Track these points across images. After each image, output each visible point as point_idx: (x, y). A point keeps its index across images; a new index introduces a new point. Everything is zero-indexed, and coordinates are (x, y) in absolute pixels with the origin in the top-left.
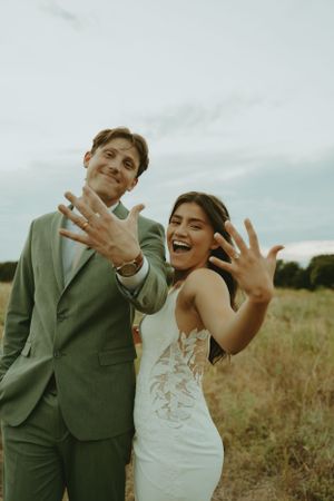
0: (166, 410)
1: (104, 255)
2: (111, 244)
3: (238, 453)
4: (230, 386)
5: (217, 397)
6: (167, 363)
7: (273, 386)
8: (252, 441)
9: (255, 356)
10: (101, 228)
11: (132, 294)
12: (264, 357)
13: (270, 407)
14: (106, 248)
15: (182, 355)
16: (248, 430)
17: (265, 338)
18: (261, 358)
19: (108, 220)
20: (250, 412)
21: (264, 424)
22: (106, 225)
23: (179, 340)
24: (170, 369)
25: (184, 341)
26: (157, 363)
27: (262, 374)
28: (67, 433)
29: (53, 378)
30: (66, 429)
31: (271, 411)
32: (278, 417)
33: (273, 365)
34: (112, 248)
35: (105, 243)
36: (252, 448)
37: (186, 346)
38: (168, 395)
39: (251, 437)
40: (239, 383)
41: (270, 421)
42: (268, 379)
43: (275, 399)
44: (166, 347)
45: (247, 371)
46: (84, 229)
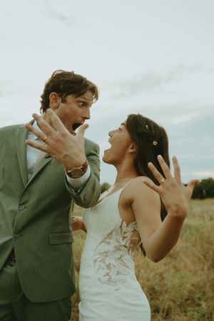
0: (107, 277)
1: (59, 161)
2: (65, 153)
3: (178, 317)
4: (175, 267)
5: (164, 276)
6: (109, 243)
7: (206, 268)
8: (189, 308)
9: (195, 246)
10: (58, 141)
11: (76, 191)
12: (202, 246)
13: (205, 283)
14: (61, 156)
15: (122, 238)
16: (187, 300)
17: (203, 233)
18: (199, 248)
19: (64, 135)
20: (188, 286)
21: (198, 295)
22: (62, 139)
23: (121, 227)
24: (111, 248)
25: (124, 229)
26: (101, 242)
27: (200, 259)
28: (21, 294)
29: (13, 252)
30: (21, 291)
31: (204, 286)
32: (210, 291)
33: (208, 252)
34: (66, 156)
35: (60, 153)
36: (188, 314)
37: (125, 233)
38: (109, 266)
39: (188, 305)
40: (182, 265)
41: (204, 293)
42: (203, 263)
43: (208, 277)
44: (110, 231)
45: (188, 256)
46: (44, 141)
